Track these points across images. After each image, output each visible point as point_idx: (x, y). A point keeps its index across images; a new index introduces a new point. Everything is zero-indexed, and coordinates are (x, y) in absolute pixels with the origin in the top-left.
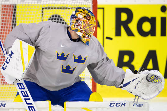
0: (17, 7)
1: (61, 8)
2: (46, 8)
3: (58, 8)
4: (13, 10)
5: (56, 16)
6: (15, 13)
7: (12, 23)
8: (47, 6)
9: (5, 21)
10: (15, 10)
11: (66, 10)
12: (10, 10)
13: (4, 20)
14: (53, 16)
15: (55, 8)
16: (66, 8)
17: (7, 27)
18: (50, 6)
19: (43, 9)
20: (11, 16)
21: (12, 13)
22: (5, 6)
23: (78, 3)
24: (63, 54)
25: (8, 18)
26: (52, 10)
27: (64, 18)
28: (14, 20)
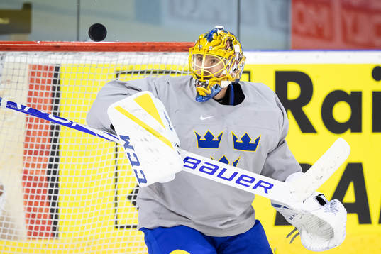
24: (209, 136)
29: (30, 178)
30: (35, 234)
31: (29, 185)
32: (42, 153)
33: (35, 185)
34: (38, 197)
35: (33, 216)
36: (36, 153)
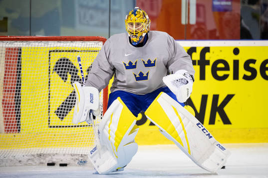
0: (23, 50)
1: (69, 51)
2: (54, 51)
3: (66, 51)
4: (17, 53)
5: (64, 60)
6: (20, 56)
7: (16, 67)
8: (54, 49)
9: (10, 65)
10: (20, 53)
11: (75, 53)
12: (15, 53)
13: (8, 64)
14: (61, 60)
15: (63, 51)
16: (76, 51)
17: (11, 72)
18: (58, 49)
19: (50, 52)
20: (16, 59)
21: (17, 56)
22: (9, 49)
23: (88, 46)
24: (130, 63)
25: (13, 62)
26: (60, 53)
27: (72, 61)
28: (20, 64)
29: (6, 104)
30: (8, 131)
31: (5, 107)
32: (11, 91)
33: (8, 107)
34: (9, 113)
35: (7, 122)
36: (8, 91)
